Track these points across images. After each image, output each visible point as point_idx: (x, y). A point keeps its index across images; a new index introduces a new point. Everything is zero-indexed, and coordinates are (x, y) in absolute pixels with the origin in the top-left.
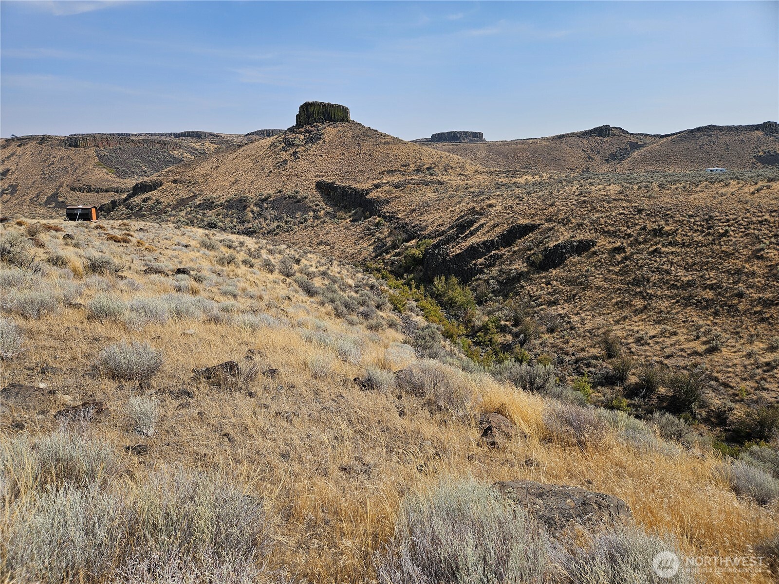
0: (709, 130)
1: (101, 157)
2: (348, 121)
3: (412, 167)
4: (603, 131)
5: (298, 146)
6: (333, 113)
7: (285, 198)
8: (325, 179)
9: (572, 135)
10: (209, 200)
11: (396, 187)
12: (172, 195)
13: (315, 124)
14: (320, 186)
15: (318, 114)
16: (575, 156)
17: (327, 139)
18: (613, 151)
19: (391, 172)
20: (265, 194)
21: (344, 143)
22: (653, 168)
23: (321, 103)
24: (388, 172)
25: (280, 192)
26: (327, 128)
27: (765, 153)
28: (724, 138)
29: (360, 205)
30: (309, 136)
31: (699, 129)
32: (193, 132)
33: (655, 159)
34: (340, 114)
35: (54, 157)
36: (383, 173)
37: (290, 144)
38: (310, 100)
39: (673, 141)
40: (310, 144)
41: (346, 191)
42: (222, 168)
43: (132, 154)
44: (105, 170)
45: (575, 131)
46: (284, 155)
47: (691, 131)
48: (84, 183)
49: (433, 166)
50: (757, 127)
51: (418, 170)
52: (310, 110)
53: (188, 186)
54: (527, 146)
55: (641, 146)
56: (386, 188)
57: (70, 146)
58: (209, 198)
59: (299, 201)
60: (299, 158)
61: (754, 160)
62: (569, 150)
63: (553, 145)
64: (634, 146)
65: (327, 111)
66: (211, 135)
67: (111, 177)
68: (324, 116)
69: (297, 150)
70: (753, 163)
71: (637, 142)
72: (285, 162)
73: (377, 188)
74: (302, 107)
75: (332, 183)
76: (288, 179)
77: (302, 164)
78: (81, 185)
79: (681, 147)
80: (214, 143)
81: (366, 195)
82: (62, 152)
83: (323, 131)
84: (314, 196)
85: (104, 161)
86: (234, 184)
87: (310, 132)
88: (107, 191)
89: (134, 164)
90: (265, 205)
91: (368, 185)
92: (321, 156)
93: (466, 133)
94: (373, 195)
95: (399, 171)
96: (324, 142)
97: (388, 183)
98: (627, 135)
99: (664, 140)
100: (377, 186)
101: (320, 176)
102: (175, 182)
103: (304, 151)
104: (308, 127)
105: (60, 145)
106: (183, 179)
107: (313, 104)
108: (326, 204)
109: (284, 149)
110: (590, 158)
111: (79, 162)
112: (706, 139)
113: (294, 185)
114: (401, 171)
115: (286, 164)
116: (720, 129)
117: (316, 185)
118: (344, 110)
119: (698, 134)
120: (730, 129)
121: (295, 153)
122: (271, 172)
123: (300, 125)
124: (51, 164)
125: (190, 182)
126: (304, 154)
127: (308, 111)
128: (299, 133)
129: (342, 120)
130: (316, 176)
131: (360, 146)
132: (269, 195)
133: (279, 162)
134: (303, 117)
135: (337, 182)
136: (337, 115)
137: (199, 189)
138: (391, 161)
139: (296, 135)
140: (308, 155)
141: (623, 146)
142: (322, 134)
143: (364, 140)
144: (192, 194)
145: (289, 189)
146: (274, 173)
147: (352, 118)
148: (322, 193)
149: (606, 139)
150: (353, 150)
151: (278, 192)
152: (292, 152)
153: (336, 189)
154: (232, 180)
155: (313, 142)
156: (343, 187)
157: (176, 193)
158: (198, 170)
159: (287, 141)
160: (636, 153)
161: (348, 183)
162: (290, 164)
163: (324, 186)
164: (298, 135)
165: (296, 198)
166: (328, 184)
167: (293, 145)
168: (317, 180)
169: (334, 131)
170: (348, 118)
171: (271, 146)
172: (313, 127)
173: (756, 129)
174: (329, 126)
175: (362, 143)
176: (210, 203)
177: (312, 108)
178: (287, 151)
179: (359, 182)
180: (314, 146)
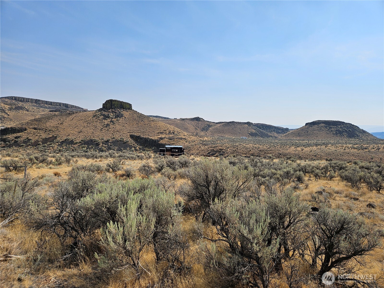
0: (233, 122)
2: (131, 109)
4: (197, 119)
5: (112, 118)
6: (124, 106)
7: (118, 141)
8: (133, 134)
10: (69, 140)
11: (170, 139)
12: (36, 136)
14: (132, 136)
15: (117, 105)
16: (191, 127)
17: (126, 116)
18: (203, 127)
19: (162, 133)
20: (105, 139)
21: (135, 119)
23: (119, 101)
24: (161, 133)
25: (114, 138)
26: (124, 112)
27: (250, 132)
28: (238, 126)
29: (155, 146)
30: (116, 114)
31: (230, 122)
34: (128, 106)
36: (158, 133)
37: (106, 117)
40: (118, 118)
41: (147, 140)
42: (66, 124)
45: (187, 118)
46: (106, 122)
51: (170, 133)
52: (113, 103)
53: (46, 132)
55: (211, 126)
56: (166, 139)
58: (69, 139)
59: (125, 143)
60: (115, 123)
61: (249, 134)
62: (189, 125)
63: (182, 123)
64: (209, 126)
65: (121, 104)
68: (120, 106)
69: (113, 120)
70: (248, 135)
71: (209, 124)
72: (108, 125)
74: (107, 101)
75: (139, 136)
76: (114, 133)
77: (118, 127)
79: (226, 128)
81: (158, 142)
83: (122, 113)
84: (131, 141)
86: (79, 132)
90: (109, 144)
91: (156, 138)
92: (126, 124)
94: (161, 142)
95: (163, 133)
96: (125, 118)
97: (164, 137)
98: (206, 121)
99: (219, 125)
100: (161, 139)
101: (131, 133)
102: (35, 129)
103: (117, 121)
104: (113, 110)
106: (39, 127)
107: (115, 101)
108: (137, 145)
109: (104, 119)
110: (196, 129)
112: (233, 126)
113: (119, 136)
116: (236, 123)
117: (130, 136)
118: (130, 105)
121: (111, 121)
122: (102, 129)
123: (106, 108)
125: (46, 130)
126: (117, 122)
127: (111, 103)
128: (109, 112)
129: (129, 109)
130: (128, 132)
131: (143, 121)
132: (109, 139)
133: (104, 125)
134: (108, 105)
135: (141, 136)
136: (126, 106)
137: (55, 134)
138: (159, 129)
139: (108, 113)
140: (120, 123)
141: (205, 125)
142: (122, 114)
143: (143, 119)
144: (51, 136)
145: (118, 137)
146: (104, 129)
147: (133, 109)
148: (134, 140)
149: (199, 122)
150: (142, 123)
151: (113, 138)
152: (110, 121)
153: (142, 138)
154: (77, 130)
155: (119, 117)
156: (145, 138)
157: (39, 135)
158: (48, 124)
159: (104, 115)
160: (211, 128)
161: (147, 137)
162: (111, 126)
163: (135, 137)
164: (109, 113)
165: (123, 141)
166: (137, 136)
167: (109, 117)
168: (130, 134)
169: (128, 113)
170: (132, 109)
171: (94, 116)
172: (116, 110)
173: (246, 124)
174: (124, 111)
175: (143, 120)
176: (71, 141)
177: (114, 102)
178: (106, 120)
179: (151, 136)
180: (121, 119)
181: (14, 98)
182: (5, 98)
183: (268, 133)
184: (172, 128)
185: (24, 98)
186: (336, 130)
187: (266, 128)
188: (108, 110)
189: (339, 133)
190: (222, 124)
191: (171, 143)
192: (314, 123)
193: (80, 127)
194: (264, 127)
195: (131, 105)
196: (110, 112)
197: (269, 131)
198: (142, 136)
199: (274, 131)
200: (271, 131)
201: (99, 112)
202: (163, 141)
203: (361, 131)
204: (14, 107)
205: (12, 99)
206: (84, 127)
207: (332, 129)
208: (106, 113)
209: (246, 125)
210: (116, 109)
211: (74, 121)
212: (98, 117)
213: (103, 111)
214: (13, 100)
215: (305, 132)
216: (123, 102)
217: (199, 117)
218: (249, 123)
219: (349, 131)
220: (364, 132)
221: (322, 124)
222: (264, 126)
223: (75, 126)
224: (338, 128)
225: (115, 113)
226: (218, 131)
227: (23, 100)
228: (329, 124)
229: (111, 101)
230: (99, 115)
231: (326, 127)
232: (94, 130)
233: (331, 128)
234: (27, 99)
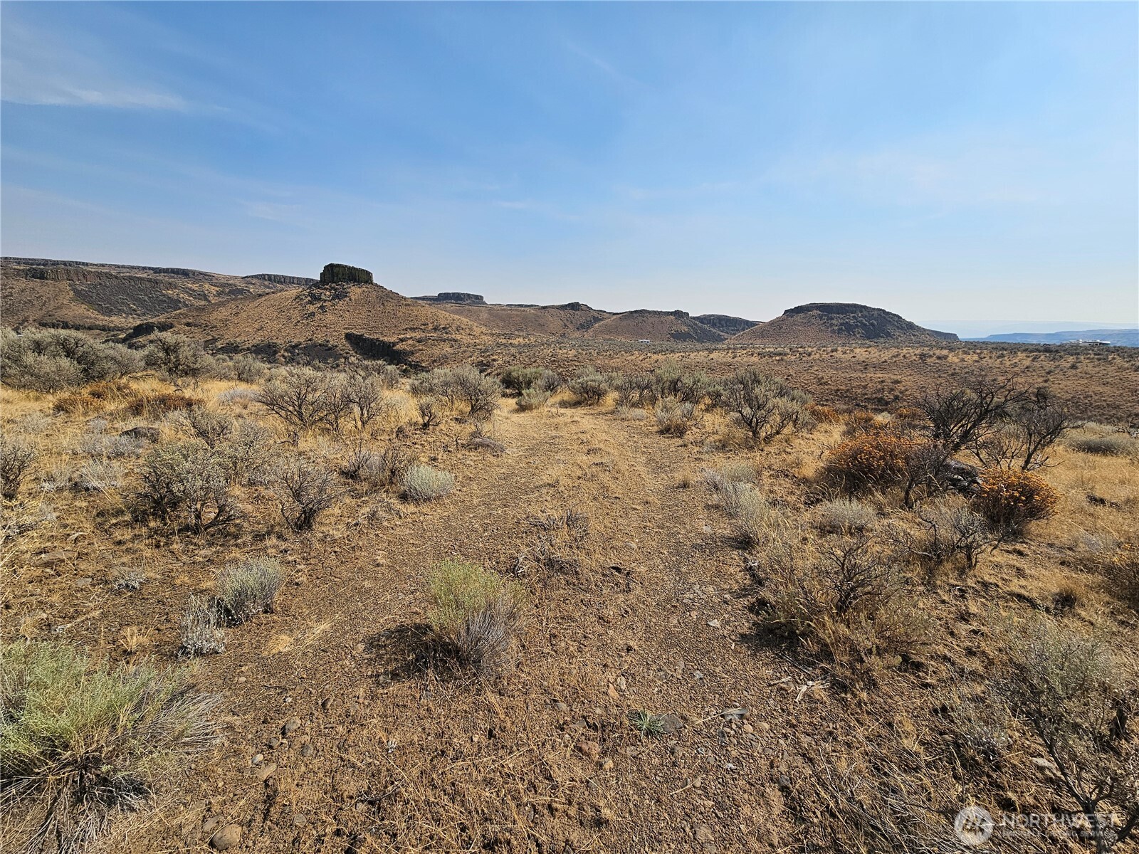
0: (642, 312)
1: (77, 293)
2: (372, 283)
3: (430, 327)
4: (574, 306)
5: (325, 301)
6: (357, 275)
7: (316, 346)
8: (354, 331)
9: (553, 307)
10: (233, 344)
11: (419, 342)
13: (340, 283)
14: (349, 337)
15: (343, 275)
16: (554, 323)
17: (353, 298)
18: (582, 321)
19: (413, 329)
20: (295, 341)
21: (369, 302)
22: (607, 337)
23: (346, 266)
24: (411, 329)
25: (310, 340)
26: (353, 288)
27: (675, 331)
28: (651, 319)
29: (389, 354)
30: (335, 293)
31: (636, 311)
32: (179, 269)
33: (609, 330)
34: (364, 277)
35: (12, 288)
36: (406, 329)
37: (315, 298)
38: (335, 262)
39: (620, 318)
40: (337, 300)
41: (375, 343)
42: (244, 315)
43: (116, 291)
44: (84, 306)
45: (556, 304)
46: (311, 308)
47: (631, 312)
48: (59, 319)
49: (448, 326)
50: (671, 313)
51: (436, 329)
52: (335, 271)
53: (205, 330)
54: (519, 313)
55: (600, 319)
56: (411, 342)
57: (33, 277)
58: (232, 342)
59: (330, 349)
60: (326, 311)
61: (669, 336)
63: (540, 314)
64: (596, 320)
65: (351, 273)
66: (201, 274)
67: (92, 314)
68: (349, 277)
69: (324, 304)
70: (668, 338)
71: (599, 316)
72: (313, 314)
73: (403, 341)
74: (326, 267)
75: (362, 336)
76: (317, 329)
77: (329, 318)
78: (54, 321)
79: (625, 323)
80: (215, 286)
81: (393, 346)
82: (22, 283)
83: (348, 290)
84: (343, 344)
85: (81, 296)
86: (258, 330)
87: (336, 290)
88: (90, 328)
89: (119, 301)
90: (297, 351)
91: (393, 339)
92: (348, 311)
93: (469, 295)
94: (399, 347)
96: (350, 299)
97: (411, 338)
98: (591, 311)
99: (615, 317)
100: (402, 340)
101: (349, 329)
102: (188, 325)
103: (332, 306)
104: (334, 285)
105: (18, 275)
106: (197, 322)
107: (338, 266)
108: (356, 353)
109: (310, 303)
110: (566, 326)
111: (48, 296)
112: (640, 319)
113: (324, 335)
114: (421, 329)
115: (314, 316)
116: (650, 312)
117: (346, 336)
118: (368, 274)
119: (635, 315)
120: (655, 312)
121: (322, 307)
122: (299, 322)
123: (325, 282)
124: (7, 296)
125: (207, 326)
126: (331, 308)
127: (332, 271)
128: (325, 289)
129: (366, 282)
130: (345, 329)
132: (301, 342)
133: (306, 314)
134: (328, 276)
135: (365, 335)
136: (360, 277)
137: (218, 333)
139: (322, 291)
140: (336, 309)
141: (588, 318)
142: (348, 292)
144: (210, 338)
145: (319, 338)
146: (302, 323)
147: (374, 281)
148: (351, 343)
149: (577, 312)
150: (379, 309)
152: (319, 306)
153: (366, 340)
154: (256, 326)
155: (339, 298)
156: (372, 339)
157: (191, 336)
158: (215, 315)
160: (598, 324)
161: (376, 337)
162: (318, 316)
163: (354, 337)
165: (327, 346)
166: (357, 335)
167: (319, 299)
168: (347, 332)
169: (359, 291)
170: (372, 281)
171: (296, 298)
172: (338, 285)
174: (353, 285)
175: (386, 304)
176: (234, 347)
177: (337, 269)
178: (313, 305)
179: (385, 336)
180: (341, 303)
181: (267, 277)
182: (252, 277)
183: (721, 333)
185: (284, 277)
186: (841, 324)
187: (726, 323)
188: (325, 286)
189: (847, 330)
190: (622, 315)
192: (798, 310)
193: (263, 320)
194: (723, 322)
195: (370, 273)
196: (328, 289)
197: (732, 330)
198: (367, 336)
202: (403, 344)
203: (904, 326)
204: (227, 290)
205: (264, 279)
206: (270, 320)
207: (834, 322)
208: (316, 291)
209: (669, 317)
213: (318, 285)
214: (266, 280)
215: (774, 329)
216: (355, 268)
217: (578, 303)
218: (678, 314)
219: (872, 324)
220: (911, 326)
221: (815, 311)
222: (724, 319)
223: (257, 318)
224: (848, 318)
225: (334, 290)
227: (283, 280)
228: (827, 310)
229: (331, 265)
231: (821, 318)
232: (284, 324)
233: (832, 319)
234: (290, 277)
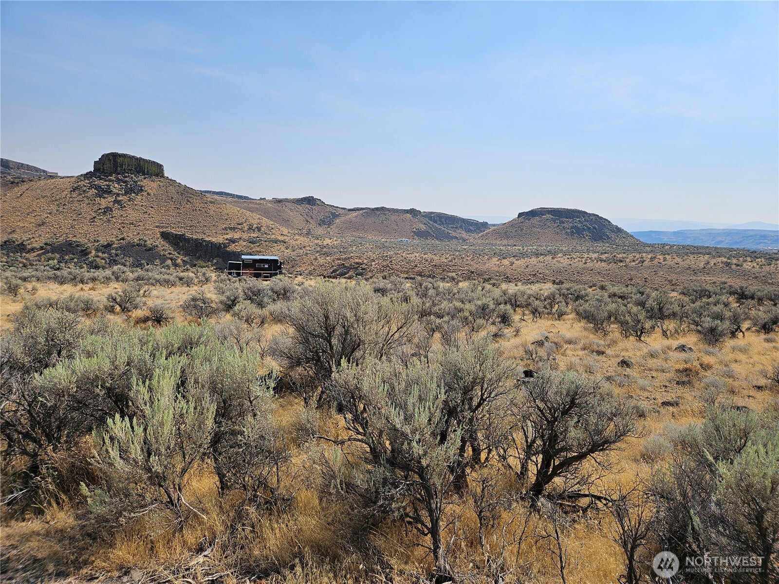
0: (382, 209)
2: (163, 176)
4: (310, 201)
5: (118, 195)
6: (146, 167)
7: (134, 246)
8: (169, 230)
9: (287, 200)
10: (14, 242)
11: (251, 243)
14: (165, 236)
15: (129, 165)
16: (296, 218)
17: (149, 191)
18: (322, 217)
19: (233, 229)
20: (103, 241)
21: (172, 198)
22: (355, 234)
23: (133, 157)
24: (231, 229)
25: (123, 239)
26: (145, 181)
27: (416, 229)
28: (393, 217)
29: (218, 256)
30: (126, 186)
31: (377, 209)
33: (356, 227)
34: (154, 169)
36: (226, 229)
37: (103, 192)
39: (362, 215)
40: (133, 195)
45: (288, 198)
46: (104, 203)
47: (373, 210)
50: (407, 211)
52: (119, 161)
55: (339, 215)
56: (243, 243)
58: (14, 239)
59: (150, 249)
60: (125, 207)
62: (291, 214)
63: (278, 208)
64: (335, 216)
65: (139, 164)
68: (135, 169)
69: (119, 198)
70: (413, 236)
71: (335, 212)
72: (108, 210)
74: (106, 157)
75: (184, 235)
76: (124, 227)
77: (132, 214)
79: (369, 220)
81: (225, 248)
83: (142, 183)
84: (164, 247)
86: (40, 225)
90: (113, 251)
91: (221, 239)
92: (152, 207)
94: (232, 248)
95: (237, 228)
96: (148, 194)
97: (239, 238)
98: (326, 206)
100: (233, 241)
101: (162, 227)
103: (129, 201)
104: (120, 176)
107: (124, 156)
108: (179, 254)
113: (135, 233)
115: (111, 211)
116: (389, 210)
117: (161, 235)
118: (160, 167)
121: (116, 202)
122: (94, 218)
126: (129, 203)
128: (110, 181)
129: (157, 175)
130: (157, 227)
131: (190, 202)
132: (112, 241)
133: (100, 209)
134: (108, 166)
135: (186, 234)
138: (227, 220)
139: (107, 183)
140: (136, 205)
141: (327, 214)
142: (142, 186)
143: (190, 197)
145: (132, 236)
146: (100, 219)
147: (166, 175)
148: (170, 243)
149: (314, 207)
150: (188, 206)
151: (121, 239)
152: (113, 200)
153: (188, 240)
154: (33, 220)
155: (134, 192)
156: (196, 240)
159: (98, 187)
160: (338, 221)
161: (200, 236)
162: (116, 213)
163: (172, 236)
164: (111, 183)
165: (145, 246)
166: (176, 235)
167: (110, 192)
168: (161, 230)
169: (154, 185)
170: (163, 174)
171: (74, 190)
172: (126, 177)
173: (407, 213)
174: (145, 178)
175: (190, 200)
176: (18, 245)
177: (121, 159)
178: (104, 198)
179: (209, 236)
180: (139, 197)
184: (255, 218)
186: (572, 227)
187: (446, 221)
188: (107, 177)
189: (576, 232)
190: (361, 212)
191: (254, 250)
192: (533, 213)
193: (39, 214)
194: (443, 220)
196: (113, 180)
197: (452, 228)
198: (188, 235)
199: (461, 227)
200: (456, 228)
201: (85, 179)
202: (235, 245)
206: (50, 213)
207: (565, 225)
208: (103, 184)
209: (409, 216)
210: (127, 175)
211: (26, 199)
212: (84, 191)
213: (96, 178)
216: (142, 159)
217: (312, 197)
218: (413, 212)
219: (594, 228)
221: (548, 215)
222: (443, 217)
223: (28, 211)
224: (576, 222)
225: (124, 182)
226: (352, 226)
228: (559, 214)
229: (114, 155)
230: (85, 186)
231: (554, 221)
232: (74, 220)
233: (564, 223)
